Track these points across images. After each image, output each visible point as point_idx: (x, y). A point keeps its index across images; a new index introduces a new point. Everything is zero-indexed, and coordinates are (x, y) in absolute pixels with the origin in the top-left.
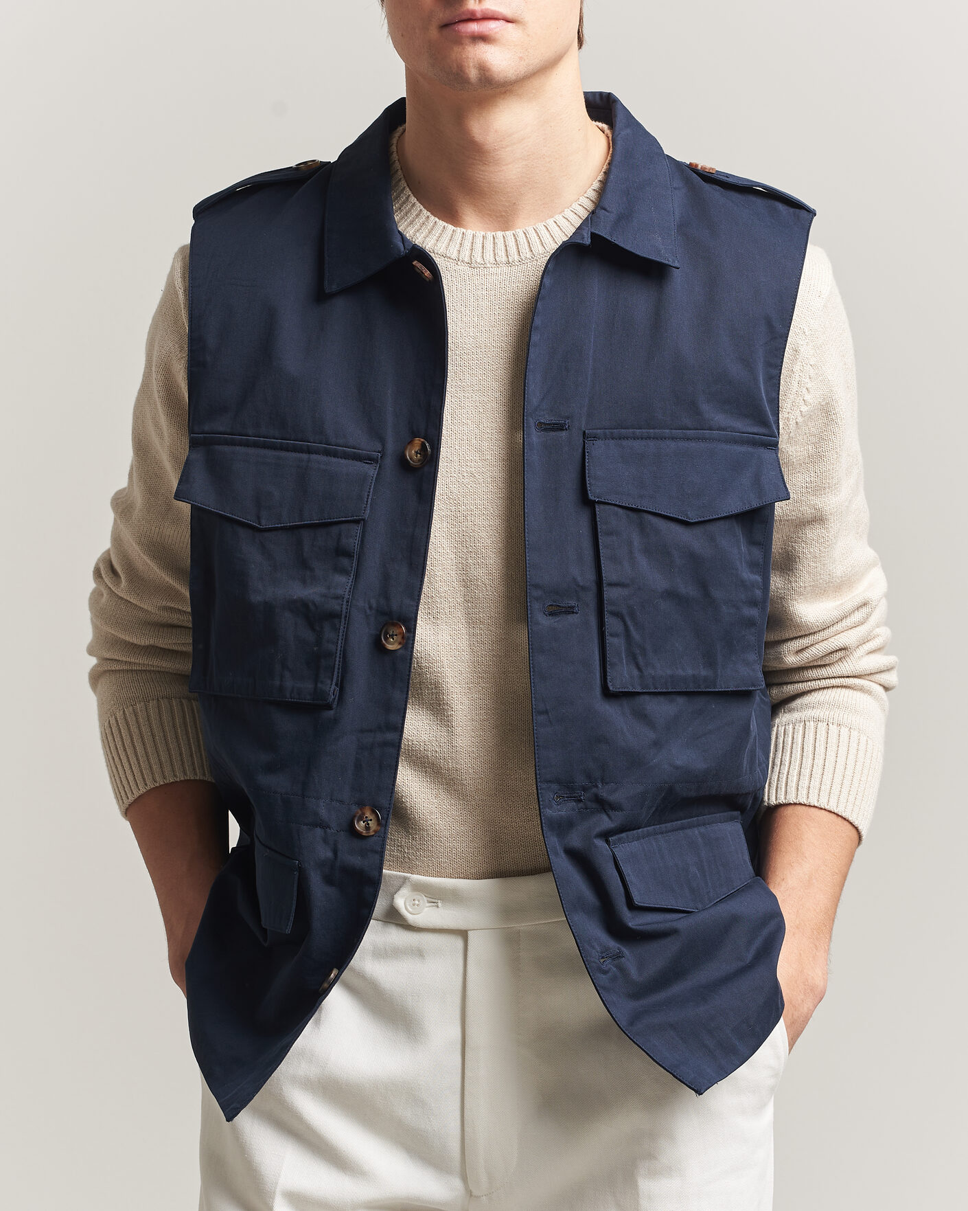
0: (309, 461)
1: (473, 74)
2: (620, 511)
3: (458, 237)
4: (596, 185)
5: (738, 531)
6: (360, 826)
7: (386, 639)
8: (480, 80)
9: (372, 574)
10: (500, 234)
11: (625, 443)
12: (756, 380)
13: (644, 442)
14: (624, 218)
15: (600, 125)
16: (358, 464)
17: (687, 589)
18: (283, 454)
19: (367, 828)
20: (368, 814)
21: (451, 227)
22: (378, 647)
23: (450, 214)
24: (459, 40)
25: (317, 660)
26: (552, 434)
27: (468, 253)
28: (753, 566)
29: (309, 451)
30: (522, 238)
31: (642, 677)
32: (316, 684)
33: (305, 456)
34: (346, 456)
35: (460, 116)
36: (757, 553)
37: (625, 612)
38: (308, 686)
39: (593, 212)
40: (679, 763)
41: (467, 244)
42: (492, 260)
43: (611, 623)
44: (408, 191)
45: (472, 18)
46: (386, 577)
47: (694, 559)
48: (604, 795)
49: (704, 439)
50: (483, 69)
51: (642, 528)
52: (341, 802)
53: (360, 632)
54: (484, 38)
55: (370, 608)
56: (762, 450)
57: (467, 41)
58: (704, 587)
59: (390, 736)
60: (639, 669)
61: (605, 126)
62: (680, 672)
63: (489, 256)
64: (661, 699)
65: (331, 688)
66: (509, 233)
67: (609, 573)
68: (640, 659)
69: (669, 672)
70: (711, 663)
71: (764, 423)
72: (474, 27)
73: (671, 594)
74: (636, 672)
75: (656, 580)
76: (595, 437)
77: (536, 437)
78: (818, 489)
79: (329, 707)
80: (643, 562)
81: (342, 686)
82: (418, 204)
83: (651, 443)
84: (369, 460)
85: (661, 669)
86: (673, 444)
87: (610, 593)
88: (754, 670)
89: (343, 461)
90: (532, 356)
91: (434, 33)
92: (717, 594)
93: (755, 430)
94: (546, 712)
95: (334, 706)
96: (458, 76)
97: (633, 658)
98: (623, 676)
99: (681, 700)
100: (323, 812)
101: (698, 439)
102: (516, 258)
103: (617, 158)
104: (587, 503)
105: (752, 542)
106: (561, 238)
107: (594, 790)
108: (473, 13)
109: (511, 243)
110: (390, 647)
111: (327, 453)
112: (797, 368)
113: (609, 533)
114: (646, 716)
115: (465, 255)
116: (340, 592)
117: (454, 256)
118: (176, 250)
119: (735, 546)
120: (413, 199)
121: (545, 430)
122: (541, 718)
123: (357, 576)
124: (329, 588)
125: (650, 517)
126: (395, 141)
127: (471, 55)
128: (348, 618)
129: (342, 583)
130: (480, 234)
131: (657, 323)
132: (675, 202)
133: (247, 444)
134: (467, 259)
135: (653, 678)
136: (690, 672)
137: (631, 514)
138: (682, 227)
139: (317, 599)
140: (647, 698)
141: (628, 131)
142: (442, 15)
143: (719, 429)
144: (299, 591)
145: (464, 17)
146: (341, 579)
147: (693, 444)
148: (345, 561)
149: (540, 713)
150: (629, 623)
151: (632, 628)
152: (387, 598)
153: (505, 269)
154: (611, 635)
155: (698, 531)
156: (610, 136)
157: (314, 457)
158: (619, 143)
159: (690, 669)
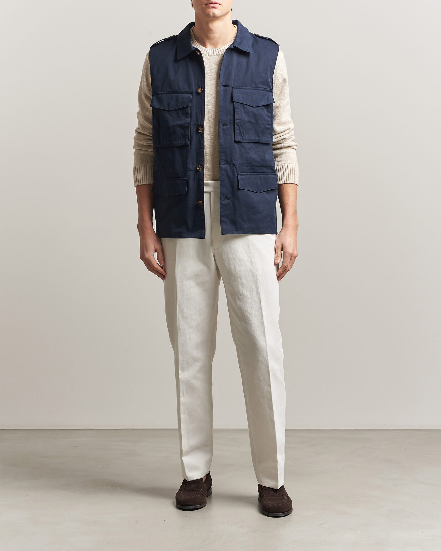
0: (178, 95)
1: (211, 15)
2: (239, 104)
3: (206, 50)
4: (234, 38)
5: (265, 109)
6: (198, 169)
7: (199, 130)
8: (213, 16)
9: (194, 118)
10: (215, 49)
11: (240, 90)
12: (268, 77)
13: (245, 90)
14: (240, 43)
15: (235, 25)
16: (188, 95)
17: (252, 120)
18: (173, 95)
19: (200, 169)
20: (200, 167)
21: (204, 48)
22: (197, 132)
23: (204, 45)
24: (209, 8)
25: (185, 136)
26: (226, 87)
27: (208, 53)
28: (269, 117)
29: (178, 93)
30: (219, 49)
31: (243, 138)
32: (185, 141)
33: (177, 95)
34: (185, 93)
35: (207, 23)
36: (269, 114)
37: (239, 125)
38: (184, 142)
39: (234, 42)
40: (251, 157)
41: (208, 51)
42: (213, 55)
43: (236, 126)
44: (195, 41)
45: (212, 3)
46: (197, 117)
47: (254, 115)
48: (235, 163)
49: (257, 90)
50: (214, 14)
51: (244, 107)
52: (194, 165)
53: (193, 129)
54: (214, 8)
55: (195, 124)
56: (269, 92)
57: (211, 8)
58: (257, 120)
59: (202, 150)
60: (242, 137)
61: (236, 26)
62: (251, 138)
63: (212, 54)
64: (247, 143)
65: (189, 142)
66: (216, 49)
67: (236, 117)
68: (242, 135)
69: (249, 138)
70: (258, 136)
71: (270, 87)
72: (212, 5)
73: (249, 122)
74: (241, 138)
75: (246, 118)
76: (235, 88)
77: (222, 88)
78: (280, 100)
79: (188, 146)
80: (243, 114)
81: (191, 141)
82: (198, 43)
83: (246, 90)
84: (190, 93)
85: (247, 137)
86: (251, 90)
87: (236, 121)
88: (269, 139)
89: (185, 94)
90: (221, 72)
91: (204, 6)
92: (259, 122)
93: (268, 88)
94: (222, 146)
95: (190, 145)
96: (208, 15)
97: (241, 134)
98: (239, 138)
99: (252, 144)
100: (191, 167)
101: (255, 89)
102: (218, 54)
103: (239, 31)
104: (232, 102)
105: (268, 112)
106: (228, 47)
107: (232, 162)
108: (213, 2)
109: (217, 51)
110: (199, 132)
111: (182, 93)
112: (277, 75)
113: (237, 109)
114: (243, 147)
115: (207, 54)
116: (188, 122)
117: (205, 54)
118: (147, 54)
119: (264, 112)
120: (196, 42)
121: (224, 87)
122: (221, 147)
123: (191, 118)
124: (185, 121)
125: (246, 105)
126: (192, 30)
127: (212, 11)
128: (190, 127)
129: (188, 120)
130: (210, 49)
131: (248, 66)
132: (251, 41)
133: (165, 94)
134: (208, 55)
135: (245, 139)
136: (254, 138)
137: (242, 105)
138: (253, 45)
139: (183, 124)
140: (244, 143)
141: (241, 26)
142: (206, 2)
143: (260, 88)
144: (179, 123)
145: (210, 3)
146: (188, 119)
147: (254, 91)
148: (188, 115)
149: (220, 146)
150: (240, 127)
151: (241, 128)
152: (198, 122)
153: (216, 56)
154: (236, 130)
155: (255, 108)
156: (237, 28)
157: (179, 94)
158: (239, 28)
159: (254, 137)
